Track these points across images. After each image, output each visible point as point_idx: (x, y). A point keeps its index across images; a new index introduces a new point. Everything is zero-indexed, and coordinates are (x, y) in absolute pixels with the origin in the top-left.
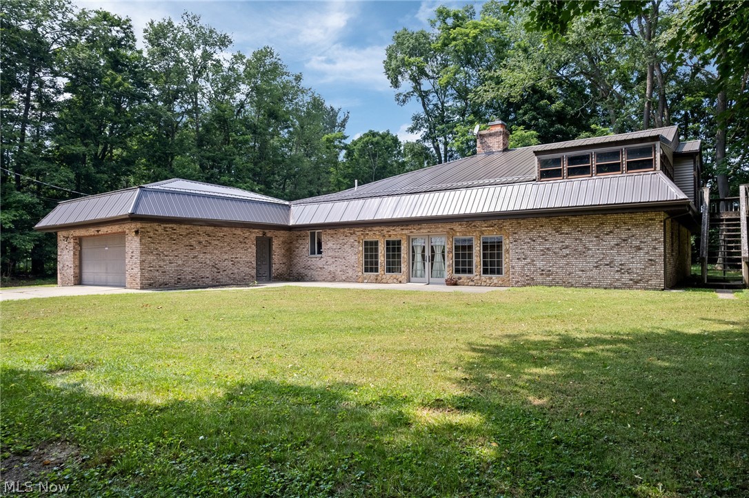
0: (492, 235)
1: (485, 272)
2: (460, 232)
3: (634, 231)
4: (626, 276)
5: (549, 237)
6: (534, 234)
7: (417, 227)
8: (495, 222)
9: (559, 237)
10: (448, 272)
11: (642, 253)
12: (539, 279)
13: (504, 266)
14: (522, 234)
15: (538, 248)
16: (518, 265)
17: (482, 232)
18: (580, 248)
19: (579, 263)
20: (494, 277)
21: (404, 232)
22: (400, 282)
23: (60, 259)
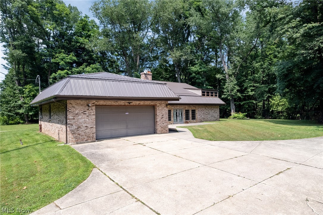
0: (194, 109)
1: (192, 119)
2: (187, 108)
3: (216, 109)
4: (215, 118)
5: (204, 110)
6: (202, 109)
7: (176, 106)
8: (195, 106)
9: (206, 110)
10: (184, 120)
11: (217, 114)
12: (203, 120)
13: (196, 117)
14: (200, 109)
15: (202, 113)
16: (199, 117)
17: (192, 108)
18: (209, 113)
19: (209, 116)
20: (194, 120)
21: (173, 107)
22: (171, 124)
23: (72, 122)
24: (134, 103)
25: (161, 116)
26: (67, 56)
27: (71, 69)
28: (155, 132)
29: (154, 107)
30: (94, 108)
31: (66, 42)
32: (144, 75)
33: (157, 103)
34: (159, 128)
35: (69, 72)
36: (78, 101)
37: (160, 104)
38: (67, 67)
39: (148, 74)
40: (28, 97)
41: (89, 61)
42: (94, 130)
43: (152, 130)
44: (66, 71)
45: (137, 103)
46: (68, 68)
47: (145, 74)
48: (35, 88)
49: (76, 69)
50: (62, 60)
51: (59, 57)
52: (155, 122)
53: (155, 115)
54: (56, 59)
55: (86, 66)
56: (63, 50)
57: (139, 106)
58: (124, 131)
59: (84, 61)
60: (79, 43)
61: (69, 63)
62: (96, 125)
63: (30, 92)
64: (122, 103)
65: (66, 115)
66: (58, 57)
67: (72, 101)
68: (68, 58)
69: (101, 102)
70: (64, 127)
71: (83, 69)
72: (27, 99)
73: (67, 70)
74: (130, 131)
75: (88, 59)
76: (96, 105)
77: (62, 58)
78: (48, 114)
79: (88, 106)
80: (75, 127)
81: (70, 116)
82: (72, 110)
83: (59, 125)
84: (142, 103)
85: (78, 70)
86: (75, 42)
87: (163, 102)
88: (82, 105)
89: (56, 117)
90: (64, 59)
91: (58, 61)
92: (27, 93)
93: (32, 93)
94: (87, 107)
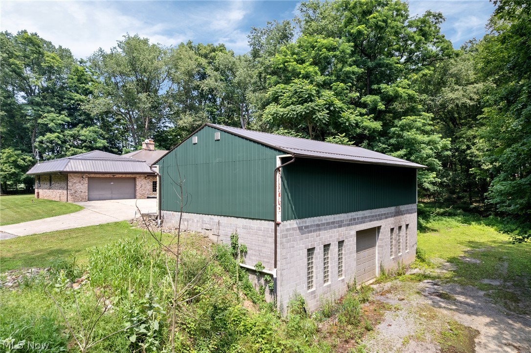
23: (71, 188)
24: (117, 176)
25: (140, 186)
26: (57, 117)
27: (63, 132)
28: (135, 198)
29: (135, 179)
30: (87, 179)
31: (57, 99)
32: (145, 145)
33: (137, 176)
34: (138, 194)
35: (60, 135)
36: (76, 175)
37: (140, 177)
38: (57, 129)
39: (150, 144)
40: (6, 163)
41: (86, 121)
42: (87, 194)
43: (133, 196)
44: (56, 134)
45: (120, 176)
46: (59, 131)
47: (146, 143)
48: (16, 153)
49: (69, 132)
50: (52, 121)
51: (49, 118)
52: (135, 190)
53: (135, 185)
54: (44, 119)
55: (82, 128)
56: (53, 109)
57: (122, 178)
58: (109, 196)
59: (80, 122)
60: (73, 99)
61: (60, 124)
62: (88, 190)
63: (8, 157)
64: (108, 176)
65: (67, 184)
66: (46, 117)
67: (71, 175)
68: (59, 118)
69: (92, 175)
70: (65, 192)
71: (78, 131)
72: (5, 165)
73: (58, 133)
74: (114, 196)
75: (84, 120)
76: (88, 177)
77: (51, 118)
78: (48, 183)
79: (83, 177)
80: (73, 191)
81: (70, 184)
82: (72, 180)
83: (60, 191)
84: (124, 176)
85: (71, 133)
86: (68, 99)
87: (142, 175)
88: (78, 177)
89: (57, 185)
90: (54, 120)
91: (46, 123)
92: (5, 159)
93: (13, 159)
94: (82, 179)
